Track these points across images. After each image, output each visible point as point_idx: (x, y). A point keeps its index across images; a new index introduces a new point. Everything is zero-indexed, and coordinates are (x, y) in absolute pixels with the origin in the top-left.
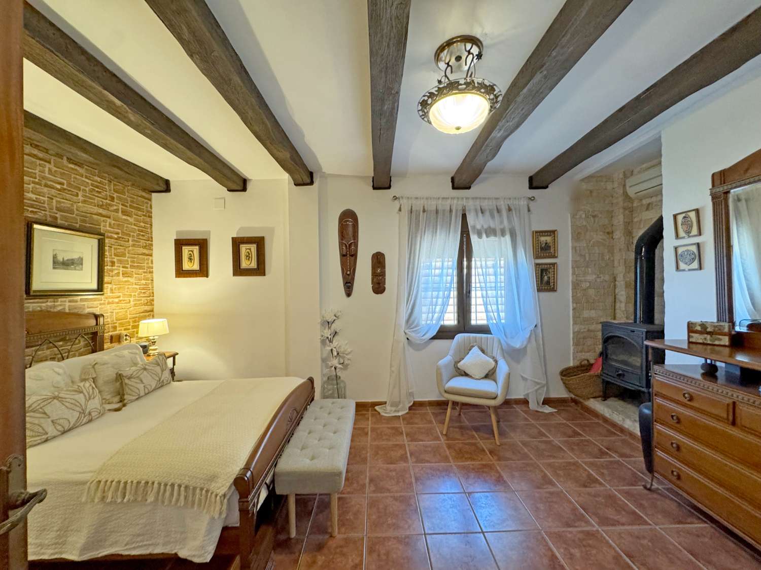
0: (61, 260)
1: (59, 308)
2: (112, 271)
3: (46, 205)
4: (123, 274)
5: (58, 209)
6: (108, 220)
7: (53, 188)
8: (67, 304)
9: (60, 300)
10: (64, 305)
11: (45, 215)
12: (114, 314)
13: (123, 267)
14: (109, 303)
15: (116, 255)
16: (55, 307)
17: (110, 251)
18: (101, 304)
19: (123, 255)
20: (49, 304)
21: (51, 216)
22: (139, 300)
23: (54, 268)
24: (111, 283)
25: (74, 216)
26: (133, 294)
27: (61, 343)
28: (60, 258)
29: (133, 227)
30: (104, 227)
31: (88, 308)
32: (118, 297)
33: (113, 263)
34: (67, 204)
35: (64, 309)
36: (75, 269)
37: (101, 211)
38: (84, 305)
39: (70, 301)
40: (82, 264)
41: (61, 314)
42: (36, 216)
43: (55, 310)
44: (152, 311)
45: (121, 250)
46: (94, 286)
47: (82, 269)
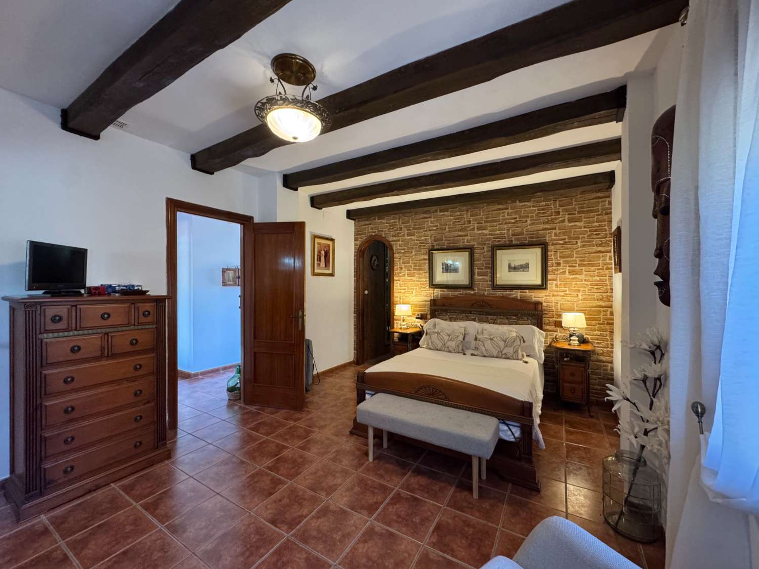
0: (514, 266)
1: (514, 296)
2: (557, 270)
3: (506, 235)
4: (569, 272)
5: (513, 235)
6: (554, 231)
7: (509, 223)
8: (519, 294)
9: (514, 291)
10: (518, 294)
11: (505, 241)
12: (559, 304)
13: (569, 266)
14: (554, 295)
15: (561, 257)
16: (510, 295)
17: (555, 255)
18: (546, 296)
19: (571, 256)
20: (507, 293)
21: (508, 241)
22: (590, 295)
23: (509, 271)
24: (556, 280)
25: (524, 236)
26: (581, 289)
27: (515, 317)
28: (513, 265)
29: (583, 229)
30: (550, 237)
31: (534, 297)
32: (563, 291)
33: (558, 264)
34: (518, 230)
35: (517, 297)
36: (523, 271)
37: (547, 226)
38: (532, 295)
39: (520, 292)
40: (528, 268)
41: (515, 299)
42: (500, 243)
43: (511, 297)
44: (611, 307)
45: (568, 252)
46: (538, 282)
47: (528, 271)
